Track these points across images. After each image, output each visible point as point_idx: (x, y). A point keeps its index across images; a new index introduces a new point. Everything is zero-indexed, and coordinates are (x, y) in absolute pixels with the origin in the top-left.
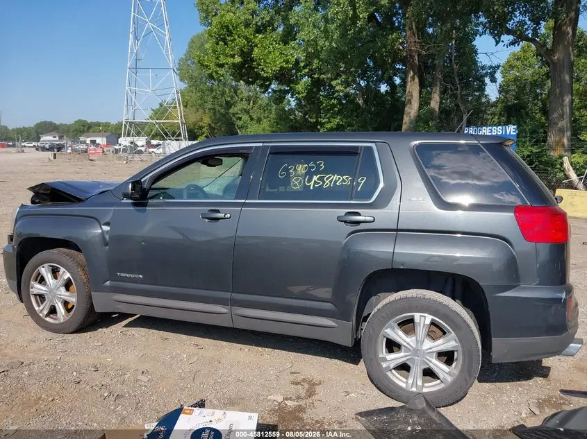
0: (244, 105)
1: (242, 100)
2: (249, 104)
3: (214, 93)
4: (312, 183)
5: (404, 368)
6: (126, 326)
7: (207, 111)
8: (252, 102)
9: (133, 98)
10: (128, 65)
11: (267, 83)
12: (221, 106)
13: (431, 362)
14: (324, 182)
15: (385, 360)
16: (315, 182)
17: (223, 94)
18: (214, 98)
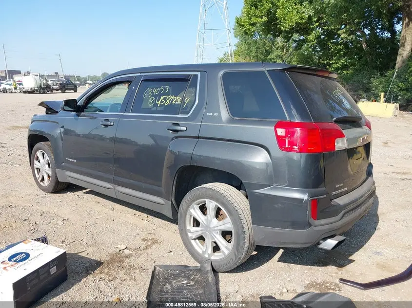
0: (279, 52)
1: (277, 49)
2: (283, 52)
3: (258, 45)
4: (160, 101)
5: (201, 238)
6: (84, 193)
7: (252, 58)
8: (285, 50)
9: (201, 51)
10: (199, 28)
11: (290, 36)
12: (262, 54)
13: (216, 237)
14: (166, 101)
15: (190, 231)
16: (162, 102)
17: (264, 44)
18: (257, 48)
